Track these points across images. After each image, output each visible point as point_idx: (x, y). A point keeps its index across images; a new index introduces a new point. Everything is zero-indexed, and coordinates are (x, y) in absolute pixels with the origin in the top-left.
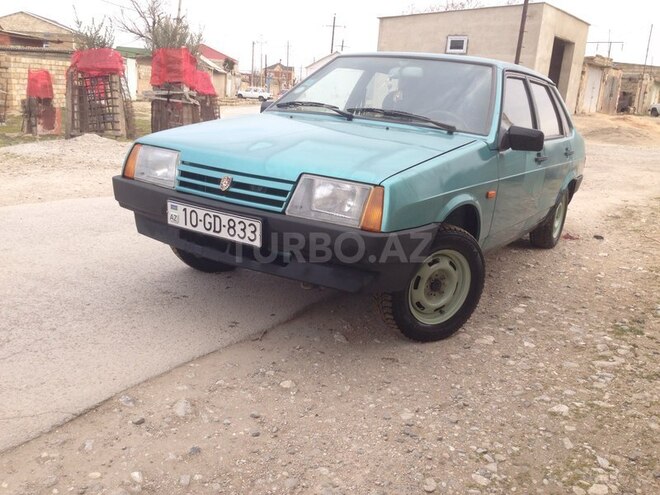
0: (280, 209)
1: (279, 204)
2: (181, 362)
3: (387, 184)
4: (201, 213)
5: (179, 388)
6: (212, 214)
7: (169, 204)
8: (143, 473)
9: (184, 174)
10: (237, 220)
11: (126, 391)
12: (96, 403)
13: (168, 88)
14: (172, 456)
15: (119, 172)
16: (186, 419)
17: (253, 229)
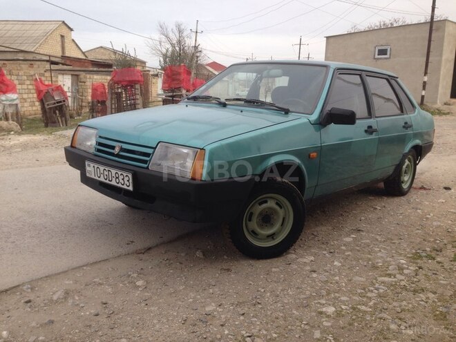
0: (145, 166)
1: (145, 162)
2: (78, 265)
3: (208, 149)
4: (102, 168)
5: (67, 282)
6: (107, 169)
7: (86, 163)
8: (10, 333)
9: (100, 144)
10: (120, 173)
11: (30, 282)
12: (7, 288)
13: (173, 91)
14: (34, 324)
15: (69, 144)
16: (57, 302)
17: (127, 178)
